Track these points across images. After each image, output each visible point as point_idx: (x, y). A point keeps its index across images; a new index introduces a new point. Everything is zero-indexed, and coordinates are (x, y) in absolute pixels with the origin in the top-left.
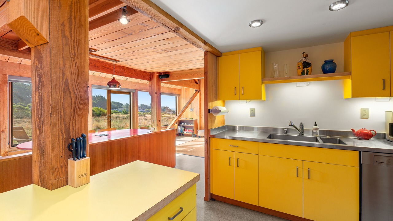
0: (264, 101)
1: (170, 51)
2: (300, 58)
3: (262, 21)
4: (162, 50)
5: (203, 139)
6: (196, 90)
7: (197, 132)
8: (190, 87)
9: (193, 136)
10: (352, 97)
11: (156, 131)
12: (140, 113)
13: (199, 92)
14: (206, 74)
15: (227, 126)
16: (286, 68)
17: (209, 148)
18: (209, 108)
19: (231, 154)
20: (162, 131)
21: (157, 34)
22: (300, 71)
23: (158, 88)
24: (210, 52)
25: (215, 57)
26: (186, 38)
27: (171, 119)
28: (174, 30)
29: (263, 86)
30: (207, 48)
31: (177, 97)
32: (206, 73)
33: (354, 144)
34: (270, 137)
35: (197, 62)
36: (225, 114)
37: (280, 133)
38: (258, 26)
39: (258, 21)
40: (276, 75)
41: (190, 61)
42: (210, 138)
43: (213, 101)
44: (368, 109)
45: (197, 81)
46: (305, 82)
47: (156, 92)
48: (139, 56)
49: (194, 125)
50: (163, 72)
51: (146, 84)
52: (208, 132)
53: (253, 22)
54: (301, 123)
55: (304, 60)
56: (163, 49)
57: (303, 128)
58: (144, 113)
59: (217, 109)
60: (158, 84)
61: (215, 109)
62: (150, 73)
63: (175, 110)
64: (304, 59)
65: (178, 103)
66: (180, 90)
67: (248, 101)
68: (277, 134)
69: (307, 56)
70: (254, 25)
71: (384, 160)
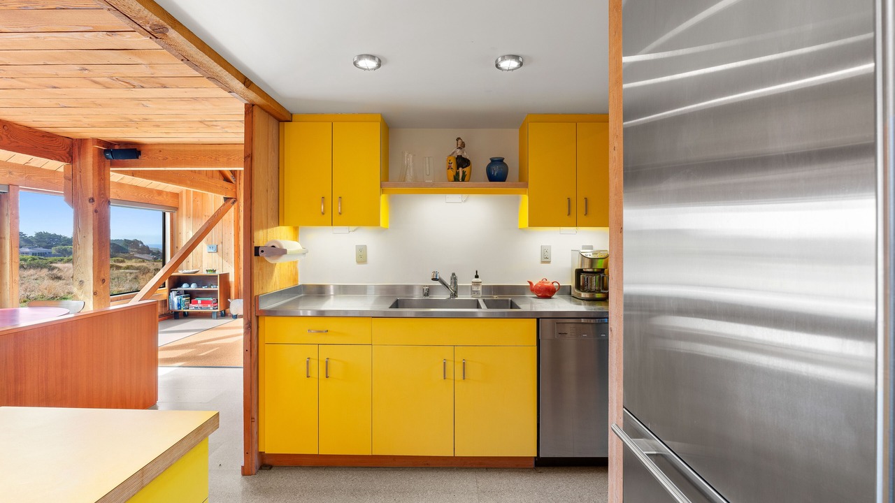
0: (384, 230)
1: (143, 87)
2: (452, 150)
3: (380, 61)
4: (111, 77)
5: (241, 322)
6: (226, 199)
7: (227, 305)
8: (209, 189)
9: (215, 316)
10: (529, 226)
11: (90, 308)
12: (34, 259)
13: (233, 203)
14: (249, 159)
15: (304, 286)
16: (427, 165)
17: (255, 342)
18: (256, 244)
19: (311, 351)
20: (112, 308)
21: (91, 29)
22: (452, 173)
23: (100, 185)
24: (261, 107)
25: (273, 122)
26: (190, 59)
27: (150, 274)
28: (149, 30)
29: (383, 198)
30: (252, 96)
31: (168, 216)
32: (248, 156)
33: (531, 307)
34: (396, 305)
35: (227, 127)
36: (299, 259)
37: (417, 296)
38: (372, 69)
39: (372, 57)
40: (409, 178)
41: (206, 123)
42: (258, 317)
43: (267, 227)
44: (550, 246)
45: (230, 176)
46: (460, 195)
47: (90, 196)
48: (22, 81)
49: (218, 287)
50: (119, 143)
51: (54, 172)
52: (253, 303)
53: (361, 57)
54: (454, 274)
55: (459, 152)
56: (117, 76)
57: (455, 283)
58: (50, 259)
59: (277, 246)
60: (99, 174)
61: (274, 247)
62: (68, 141)
63: (161, 249)
64: (459, 150)
65: (169, 231)
66: (176, 196)
67: (352, 228)
68: (412, 297)
69: (463, 145)
70: (363, 63)
71: (569, 329)
